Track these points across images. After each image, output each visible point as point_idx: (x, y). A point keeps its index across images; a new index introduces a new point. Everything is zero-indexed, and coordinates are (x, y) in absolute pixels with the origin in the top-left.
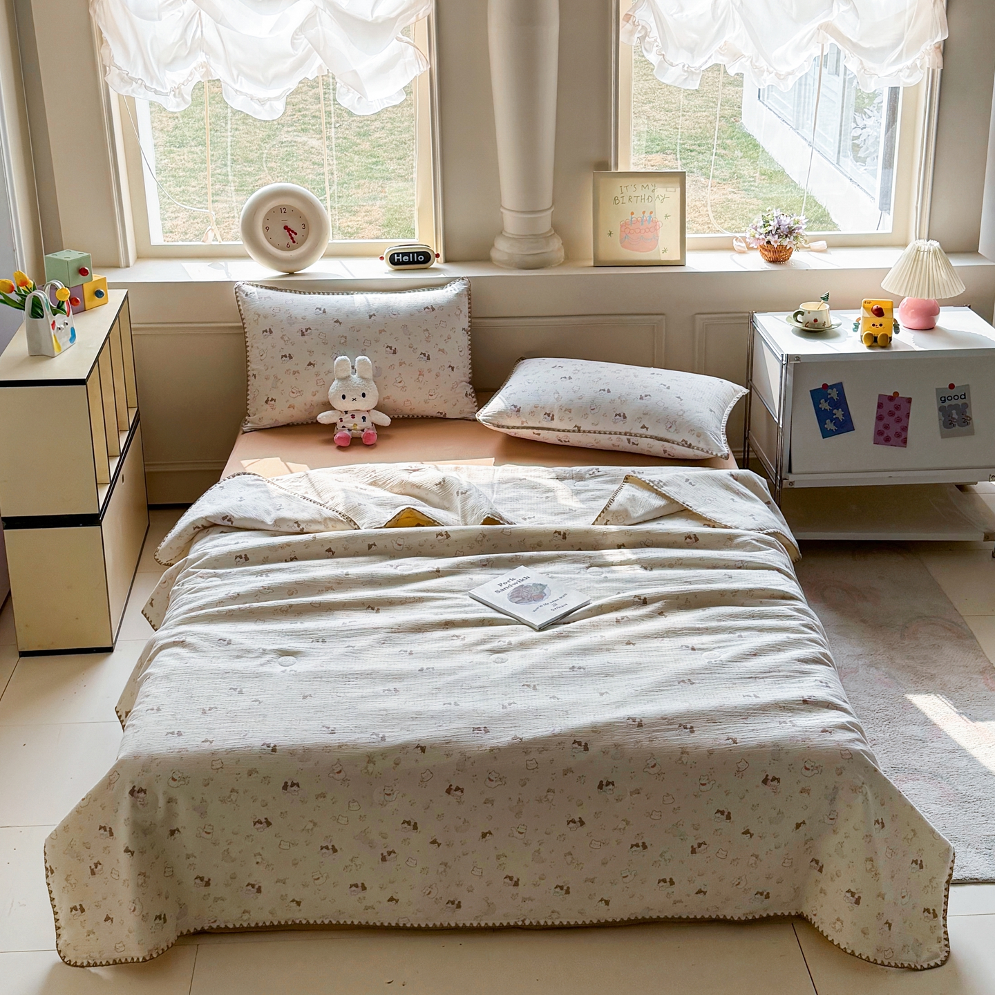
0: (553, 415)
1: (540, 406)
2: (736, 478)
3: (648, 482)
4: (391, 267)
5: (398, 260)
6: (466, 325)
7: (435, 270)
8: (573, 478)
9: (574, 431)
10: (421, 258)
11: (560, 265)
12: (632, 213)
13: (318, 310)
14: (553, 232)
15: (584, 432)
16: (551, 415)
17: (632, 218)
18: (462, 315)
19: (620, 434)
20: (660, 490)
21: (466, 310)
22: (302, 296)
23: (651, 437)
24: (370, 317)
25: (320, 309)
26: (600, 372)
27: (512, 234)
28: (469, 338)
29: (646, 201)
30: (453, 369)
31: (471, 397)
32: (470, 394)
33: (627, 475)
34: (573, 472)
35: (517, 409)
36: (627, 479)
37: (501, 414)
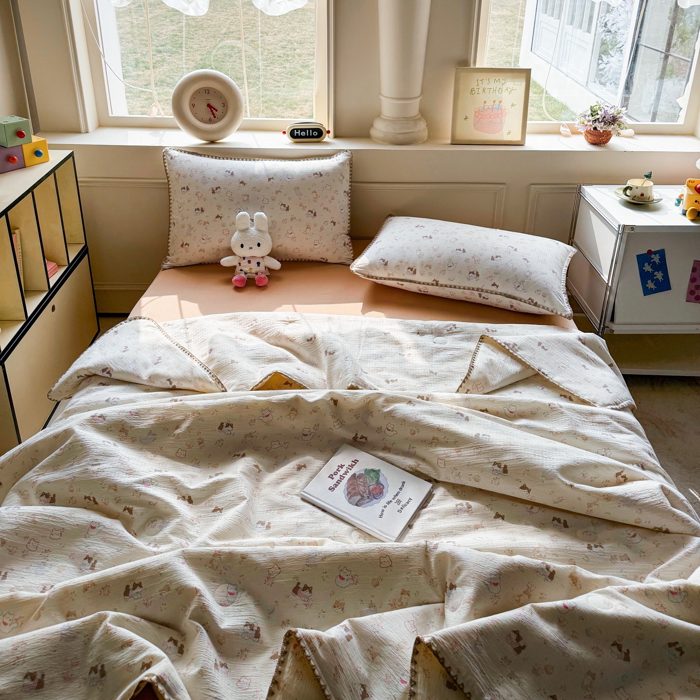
0: (416, 270)
1: (404, 261)
2: (584, 342)
3: (504, 345)
4: (291, 140)
5: (297, 134)
6: (347, 188)
7: (326, 143)
8: (432, 333)
9: (432, 285)
10: (315, 134)
11: (424, 143)
12: (485, 102)
13: (227, 173)
14: (420, 116)
15: (441, 285)
16: (414, 270)
17: (484, 106)
18: (344, 181)
19: (473, 289)
21: (347, 176)
22: (217, 161)
23: (501, 294)
24: (269, 179)
25: (229, 172)
26: (456, 233)
27: (388, 117)
28: (349, 198)
29: (497, 92)
30: (334, 224)
31: (348, 246)
32: (347, 244)
33: (483, 335)
34: (433, 327)
35: (384, 263)
36: (482, 339)
37: (371, 266)
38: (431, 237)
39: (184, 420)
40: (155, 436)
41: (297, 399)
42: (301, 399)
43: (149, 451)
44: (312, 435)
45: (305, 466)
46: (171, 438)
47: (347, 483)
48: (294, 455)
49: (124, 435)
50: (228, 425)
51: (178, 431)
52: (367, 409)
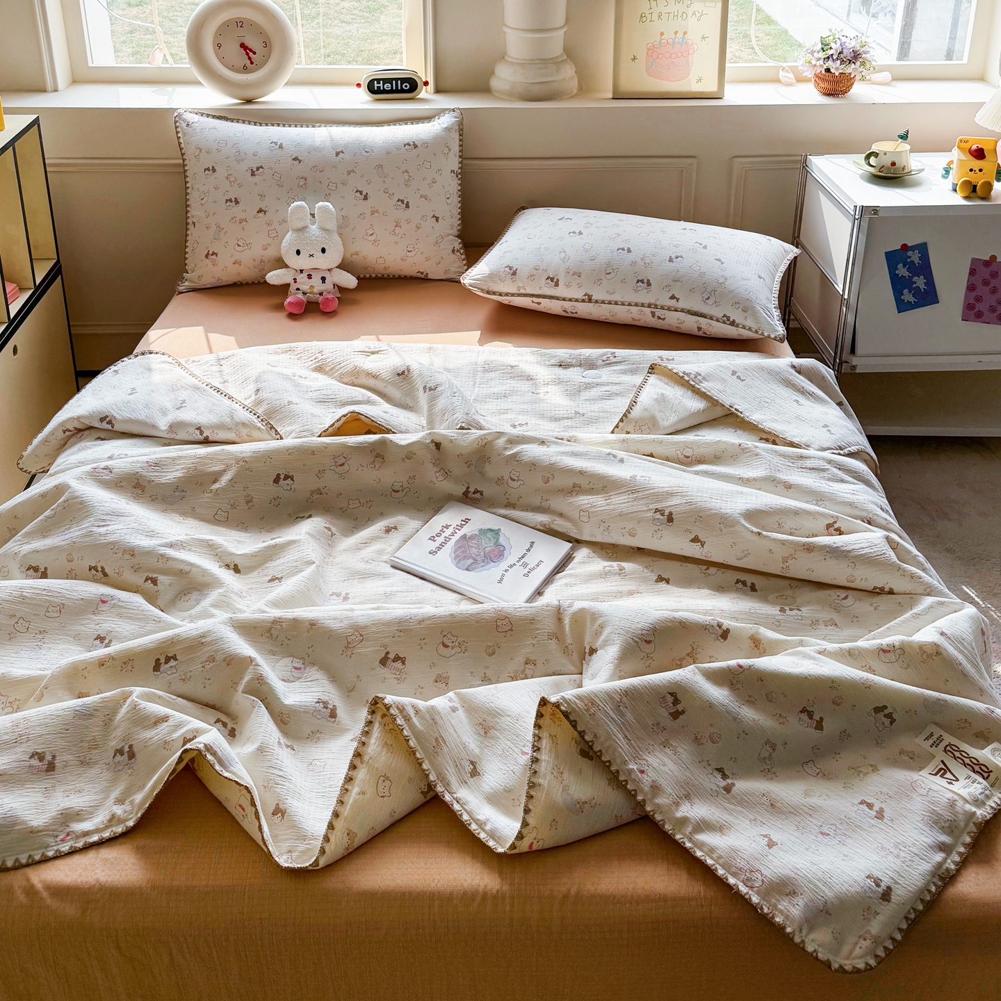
0: (558, 280)
1: (542, 268)
2: (798, 369)
3: (681, 374)
4: (370, 96)
5: (379, 87)
6: (456, 166)
7: (423, 100)
8: (580, 365)
9: (583, 301)
10: (406, 86)
11: (572, 97)
12: (662, 34)
13: (273, 145)
14: (565, 57)
15: (596, 302)
16: (555, 280)
17: (661, 40)
18: (451, 154)
19: (643, 305)
20: (698, 387)
21: (455, 147)
23: (682, 311)
24: (338, 154)
25: (276, 144)
26: (618, 226)
27: (517, 59)
28: (459, 182)
29: (680, 19)
30: (437, 219)
31: (458, 254)
32: (458, 251)
33: (653, 364)
34: (582, 357)
35: (512, 271)
36: (652, 369)
37: (492, 276)
38: (580, 233)
39: (225, 471)
40: (184, 493)
41: (383, 443)
42: (389, 442)
43: (177, 512)
44: (405, 491)
45: (395, 528)
46: (207, 495)
47: (455, 545)
48: (382, 515)
49: (140, 492)
50: (286, 477)
51: (217, 486)
52: (482, 455)
